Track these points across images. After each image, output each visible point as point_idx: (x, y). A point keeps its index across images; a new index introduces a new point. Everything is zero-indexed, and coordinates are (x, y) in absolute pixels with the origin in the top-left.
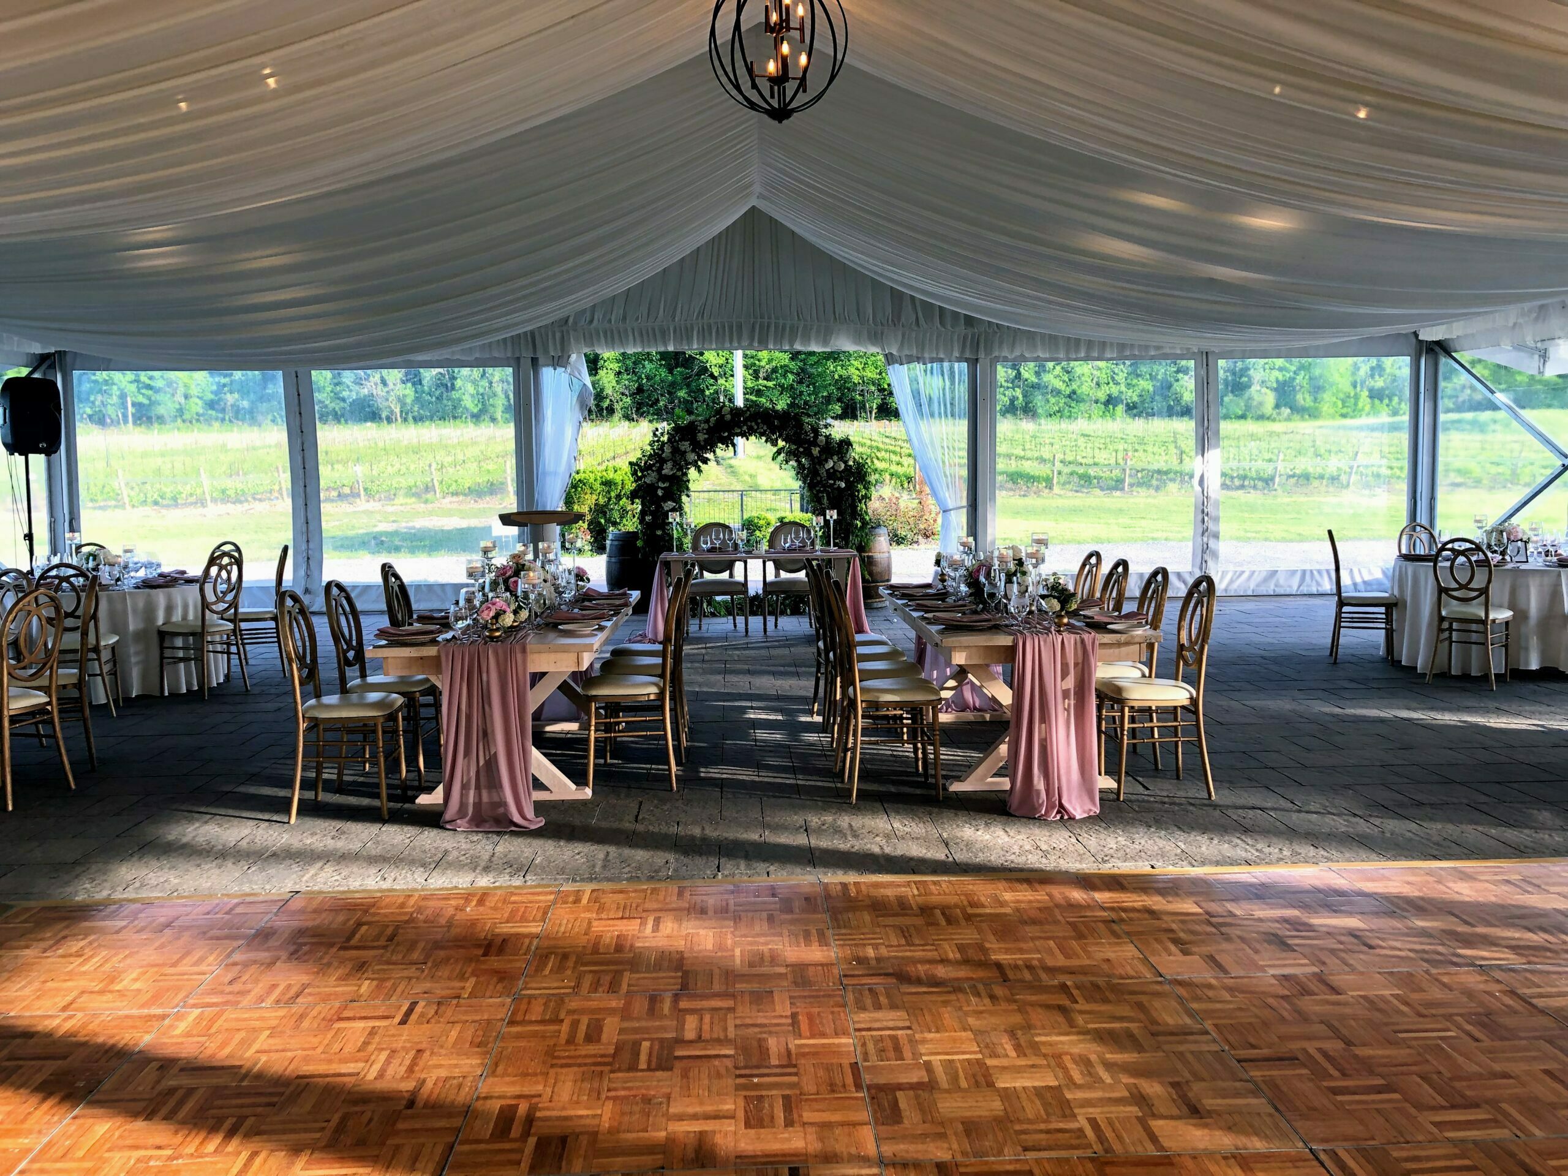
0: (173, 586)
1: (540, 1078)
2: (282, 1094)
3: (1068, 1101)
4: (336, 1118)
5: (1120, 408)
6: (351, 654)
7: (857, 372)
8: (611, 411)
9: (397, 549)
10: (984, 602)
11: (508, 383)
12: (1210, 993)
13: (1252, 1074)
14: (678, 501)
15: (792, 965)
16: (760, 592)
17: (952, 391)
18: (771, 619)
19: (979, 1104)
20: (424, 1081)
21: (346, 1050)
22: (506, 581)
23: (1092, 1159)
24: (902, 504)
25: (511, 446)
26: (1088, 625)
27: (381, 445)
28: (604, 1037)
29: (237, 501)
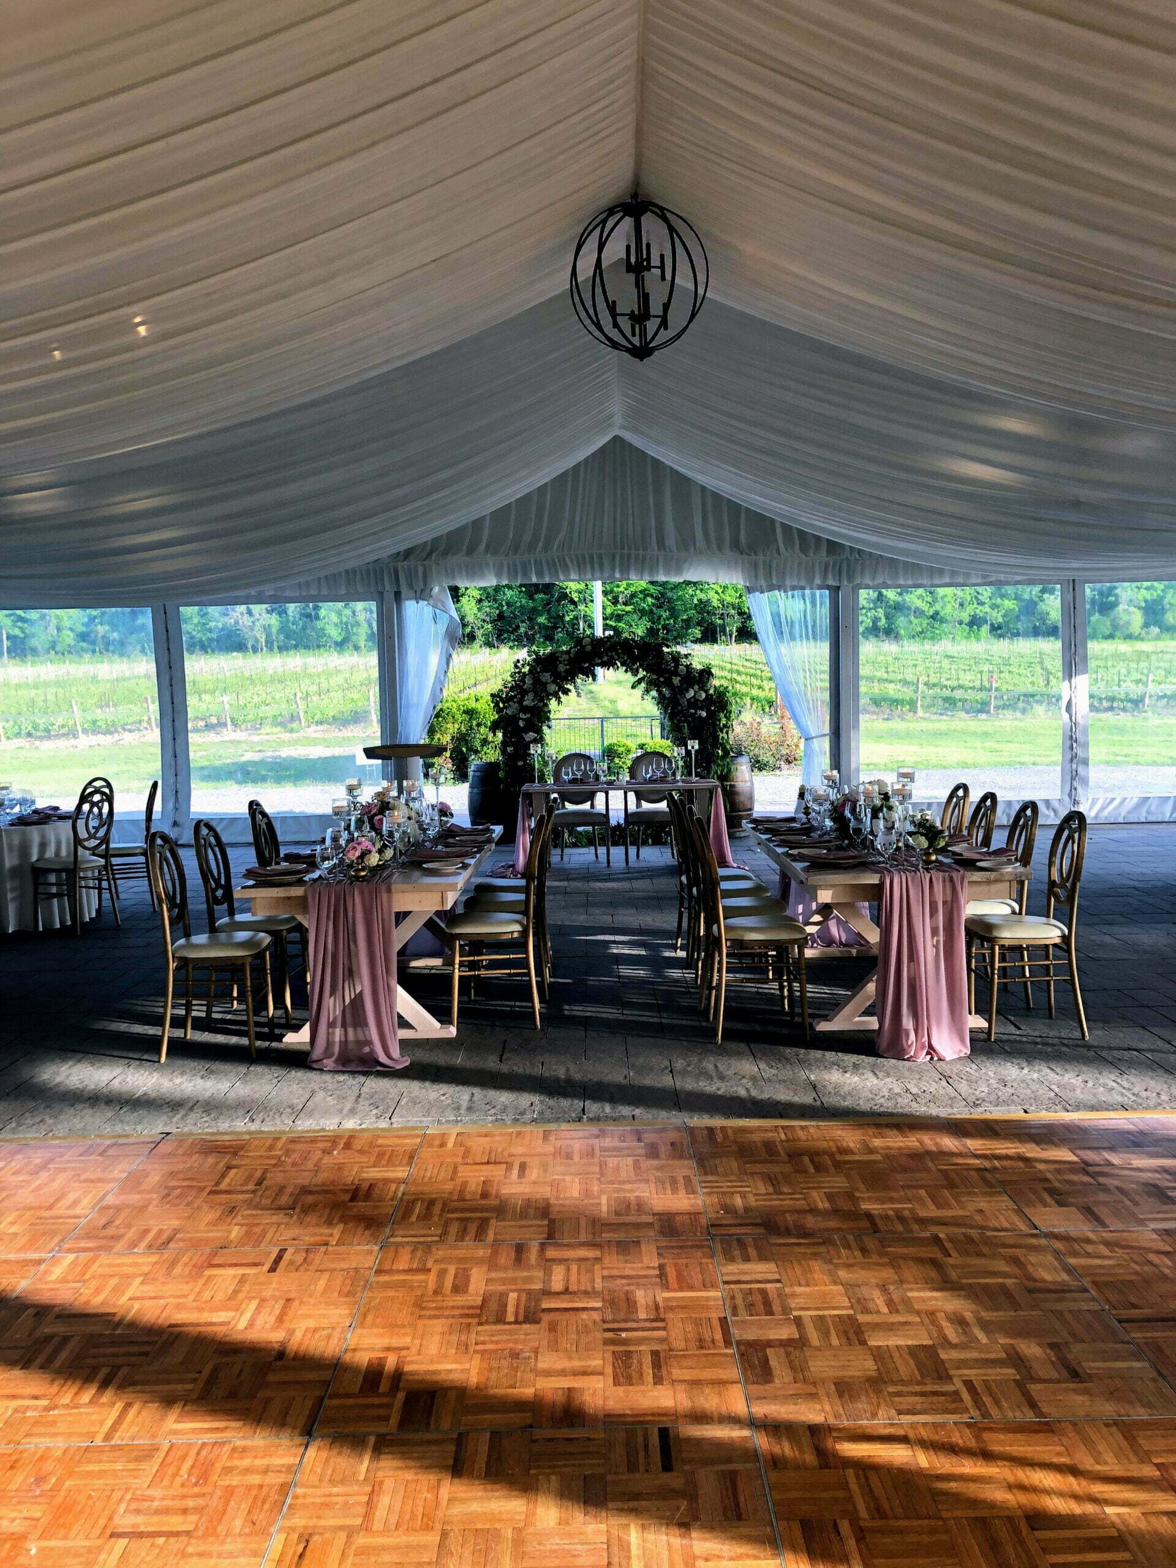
0: (45, 823)
1: (408, 1330)
2: (154, 1343)
3: (942, 1361)
4: (207, 1370)
5: (985, 629)
6: (219, 893)
7: (717, 596)
8: (472, 637)
9: (264, 779)
10: (850, 838)
11: (371, 612)
12: (1089, 1248)
13: (1134, 1335)
14: (539, 731)
15: (658, 1214)
16: (622, 821)
17: (814, 613)
18: (632, 850)
19: (852, 1363)
20: (293, 1331)
21: (218, 1298)
22: (371, 819)
23: (969, 1425)
24: (764, 730)
25: (375, 674)
26: (957, 862)
27: (247, 675)
28: (472, 1288)
29: (107, 732)
